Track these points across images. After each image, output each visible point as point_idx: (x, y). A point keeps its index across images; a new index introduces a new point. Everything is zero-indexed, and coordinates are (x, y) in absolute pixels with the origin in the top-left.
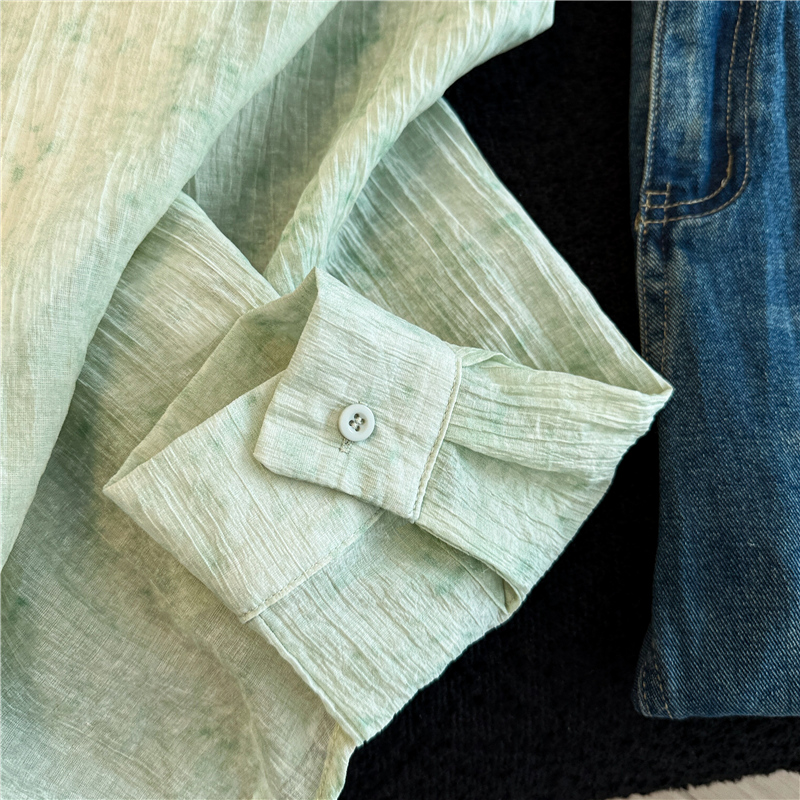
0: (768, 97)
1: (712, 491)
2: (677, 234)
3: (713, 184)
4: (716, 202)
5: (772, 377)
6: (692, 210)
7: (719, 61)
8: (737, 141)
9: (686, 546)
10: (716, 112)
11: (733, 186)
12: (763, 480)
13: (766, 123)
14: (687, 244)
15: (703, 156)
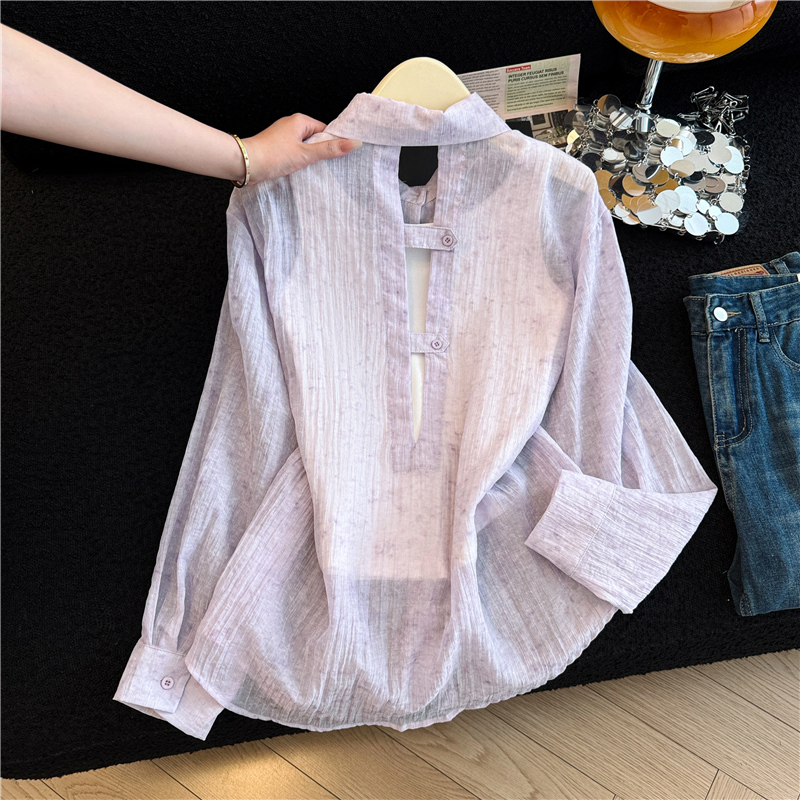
0: (755, 393)
1: (757, 539)
2: (730, 450)
3: (740, 430)
4: (742, 437)
5: (771, 498)
6: (734, 441)
7: (735, 380)
8: (746, 411)
9: (751, 559)
10: (737, 401)
11: (747, 430)
12: (773, 534)
13: (756, 403)
14: (734, 454)
15: (735, 420)
